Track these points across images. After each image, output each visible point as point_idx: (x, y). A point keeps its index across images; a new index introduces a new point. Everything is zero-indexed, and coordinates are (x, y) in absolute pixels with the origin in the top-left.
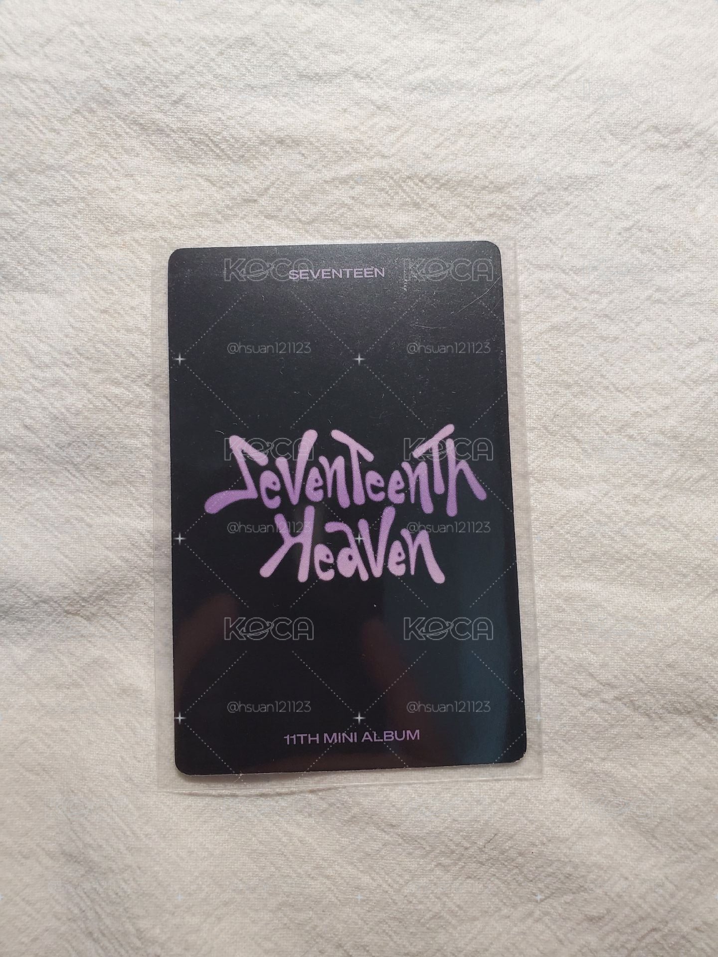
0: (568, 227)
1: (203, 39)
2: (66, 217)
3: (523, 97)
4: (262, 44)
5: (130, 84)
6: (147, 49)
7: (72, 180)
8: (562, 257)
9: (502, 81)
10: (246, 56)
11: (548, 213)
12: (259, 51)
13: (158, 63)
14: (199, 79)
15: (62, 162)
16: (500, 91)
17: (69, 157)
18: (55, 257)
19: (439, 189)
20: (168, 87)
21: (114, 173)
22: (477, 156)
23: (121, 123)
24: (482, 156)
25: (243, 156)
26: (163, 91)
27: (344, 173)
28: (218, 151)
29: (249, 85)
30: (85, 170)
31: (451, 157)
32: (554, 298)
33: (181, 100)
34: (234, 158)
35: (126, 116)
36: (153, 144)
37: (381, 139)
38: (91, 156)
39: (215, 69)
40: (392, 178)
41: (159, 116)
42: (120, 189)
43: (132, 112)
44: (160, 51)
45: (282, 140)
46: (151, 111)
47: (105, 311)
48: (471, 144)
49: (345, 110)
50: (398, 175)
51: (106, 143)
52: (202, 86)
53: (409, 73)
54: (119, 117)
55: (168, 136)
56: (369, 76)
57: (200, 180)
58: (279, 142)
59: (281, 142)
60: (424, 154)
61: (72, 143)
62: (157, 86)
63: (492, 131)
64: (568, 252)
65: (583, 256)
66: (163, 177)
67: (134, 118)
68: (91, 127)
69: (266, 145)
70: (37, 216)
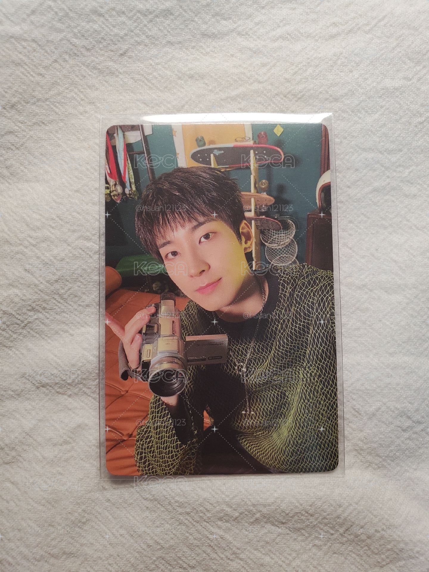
0: (382, 122)
1: (139, 11)
2: (51, 132)
3: (349, 39)
4: (177, 14)
5: (91, 42)
6: (102, 19)
7: (54, 108)
8: (379, 142)
9: (334, 30)
10: (168, 22)
11: (369, 113)
12: (176, 19)
13: (109, 28)
14: (137, 39)
15: (47, 96)
16: (333, 37)
17: (52, 93)
18: (44, 159)
19: (297, 101)
20: (116, 44)
21: (82, 102)
22: (321, 79)
23: (85, 68)
24: (324, 79)
25: (166, 87)
26: (113, 47)
27: (234, 93)
28: (150, 85)
29: (170, 42)
30: (63, 101)
31: (303, 80)
32: (375, 170)
33: (125, 53)
34: (161, 89)
35: (89, 64)
36: (107, 82)
37: (257, 72)
38: (66, 91)
39: (147, 32)
40: (266, 95)
41: (111, 64)
42: (86, 112)
43: (93, 61)
44: (110, 20)
45: (192, 76)
46: (105, 60)
47: (77, 191)
48: (316, 71)
49: (232, 55)
50: (269, 93)
51: (76, 82)
52: (139, 43)
53: (273, 30)
54: (84, 65)
55: (117, 76)
56: (247, 33)
57: (138, 103)
58: (190, 77)
59: (191, 77)
60: (286, 79)
61: (53, 83)
62: (109, 44)
63: (329, 62)
64: (383, 140)
65: (393, 142)
66: (114, 102)
67: (94, 65)
68: (65, 72)
69: (182, 80)
70: (31, 133)
